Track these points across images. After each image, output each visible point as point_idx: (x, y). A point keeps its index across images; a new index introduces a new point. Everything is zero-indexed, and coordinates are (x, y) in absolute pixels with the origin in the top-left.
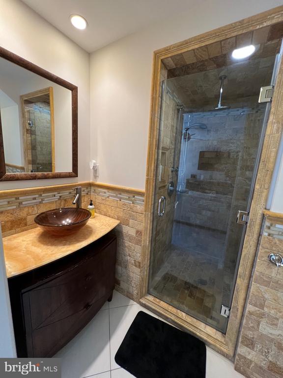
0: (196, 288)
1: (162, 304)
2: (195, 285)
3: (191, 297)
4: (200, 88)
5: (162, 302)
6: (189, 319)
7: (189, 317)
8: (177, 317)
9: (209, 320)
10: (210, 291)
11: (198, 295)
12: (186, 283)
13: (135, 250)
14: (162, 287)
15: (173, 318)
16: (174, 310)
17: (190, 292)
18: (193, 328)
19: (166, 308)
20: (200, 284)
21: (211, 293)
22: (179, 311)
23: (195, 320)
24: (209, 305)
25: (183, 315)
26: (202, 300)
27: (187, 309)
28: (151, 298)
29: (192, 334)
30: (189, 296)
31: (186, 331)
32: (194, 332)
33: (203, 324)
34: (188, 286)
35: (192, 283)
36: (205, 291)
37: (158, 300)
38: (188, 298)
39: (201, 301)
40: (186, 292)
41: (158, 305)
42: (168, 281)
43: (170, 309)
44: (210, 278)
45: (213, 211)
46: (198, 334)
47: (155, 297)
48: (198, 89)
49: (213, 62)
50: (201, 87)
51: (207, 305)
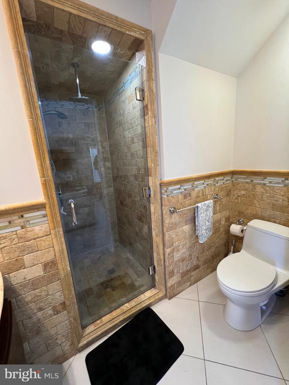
0: (112, 279)
1: (105, 319)
2: (109, 279)
3: (115, 290)
4: (46, 67)
5: (103, 318)
6: (133, 303)
7: (131, 301)
8: (124, 312)
9: (142, 289)
10: (121, 273)
11: (118, 283)
12: (102, 284)
13: (50, 293)
14: (86, 309)
15: (122, 318)
16: (118, 311)
17: (111, 287)
18: (139, 305)
19: (112, 318)
20: (112, 275)
21: (123, 273)
22: (122, 307)
23: (136, 299)
24: (129, 282)
25: (127, 306)
26: (123, 283)
27: (125, 298)
28: (91, 328)
29: (139, 312)
30: (113, 290)
31: (135, 315)
32: (141, 307)
33: (141, 295)
34: (105, 285)
35: (106, 280)
36: (119, 276)
37: (98, 322)
38: (114, 293)
39: (123, 286)
40: (108, 290)
41: (103, 325)
42: (85, 299)
43: (115, 314)
44: (113, 264)
45: (89, 206)
46: (144, 305)
47: (93, 323)
48: (43, 68)
49: (71, 41)
50: (48, 65)
51: (128, 283)
